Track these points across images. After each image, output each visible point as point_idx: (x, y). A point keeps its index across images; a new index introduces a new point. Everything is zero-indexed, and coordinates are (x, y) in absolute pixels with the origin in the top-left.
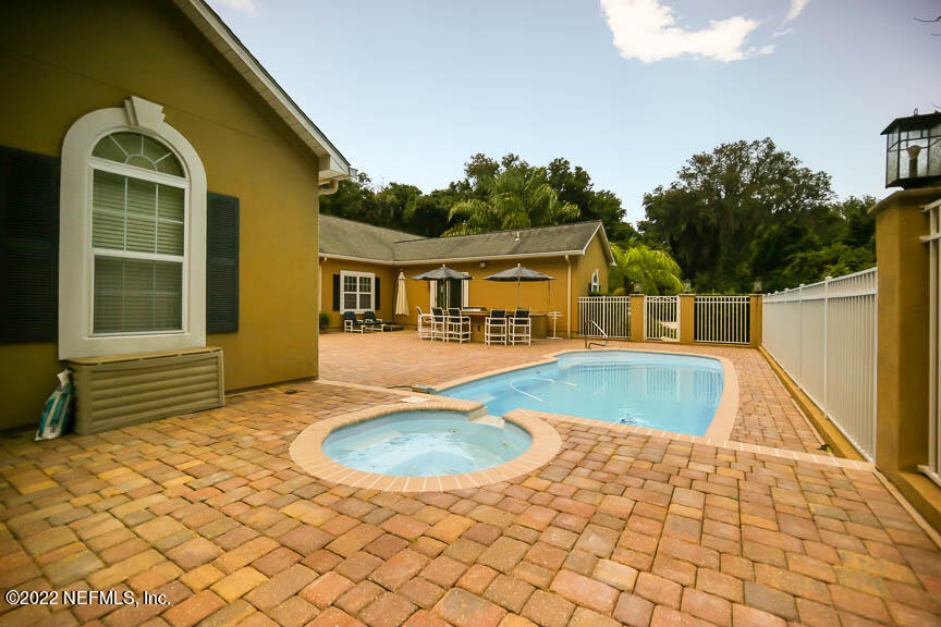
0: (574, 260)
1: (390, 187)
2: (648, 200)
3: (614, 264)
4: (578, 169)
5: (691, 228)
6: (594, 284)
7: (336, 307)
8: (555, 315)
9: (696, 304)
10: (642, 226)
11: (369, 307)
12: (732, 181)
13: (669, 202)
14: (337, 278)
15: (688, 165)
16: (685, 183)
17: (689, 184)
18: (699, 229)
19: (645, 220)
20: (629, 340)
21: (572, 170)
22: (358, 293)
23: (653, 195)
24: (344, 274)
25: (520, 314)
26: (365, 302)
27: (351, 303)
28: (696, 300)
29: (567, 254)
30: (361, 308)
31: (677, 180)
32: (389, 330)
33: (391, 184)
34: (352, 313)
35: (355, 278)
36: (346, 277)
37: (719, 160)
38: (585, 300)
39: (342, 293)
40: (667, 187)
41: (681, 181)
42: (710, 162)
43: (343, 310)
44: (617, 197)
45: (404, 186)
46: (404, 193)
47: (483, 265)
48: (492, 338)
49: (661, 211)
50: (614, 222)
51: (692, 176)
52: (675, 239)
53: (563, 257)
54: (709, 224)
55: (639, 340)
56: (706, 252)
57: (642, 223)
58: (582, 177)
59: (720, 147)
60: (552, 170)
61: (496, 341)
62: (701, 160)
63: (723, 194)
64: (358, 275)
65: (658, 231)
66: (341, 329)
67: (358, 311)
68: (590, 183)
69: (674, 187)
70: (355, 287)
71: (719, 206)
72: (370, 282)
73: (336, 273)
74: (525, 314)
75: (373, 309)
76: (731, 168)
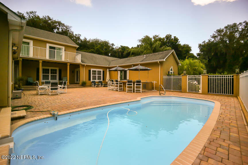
0: (161, 63)
1: (120, 47)
2: (200, 46)
3: (180, 65)
4: (175, 37)
5: (216, 54)
6: (170, 72)
7: (90, 79)
8: (154, 82)
9: (209, 78)
10: (198, 55)
11: (101, 80)
12: (231, 37)
13: (207, 46)
14: (90, 71)
15: (215, 33)
16: (213, 39)
17: (215, 39)
18: (219, 54)
19: (199, 53)
20: (181, 92)
21: (173, 37)
22: (97, 75)
23: (202, 44)
24: (92, 70)
25: (138, 82)
26: (99, 78)
27: (94, 78)
28: (209, 77)
29: (158, 61)
30: (98, 80)
31: (210, 38)
32: (105, 87)
33: (121, 46)
34: (95, 81)
35: (96, 71)
36: (93, 71)
37: (226, 31)
38: (166, 77)
39: (92, 75)
40: (207, 41)
41: (212, 39)
42: (223, 31)
43: (92, 80)
44: (189, 46)
45: (124, 47)
46: (124, 48)
47: (132, 66)
48: (128, 90)
49: (205, 49)
50: (188, 53)
51: (216, 37)
52: (210, 58)
53: (157, 62)
54: (222, 52)
55: (185, 92)
56: (221, 62)
57: (198, 53)
58: (176, 39)
59: (227, 26)
60: (166, 38)
61: (130, 91)
62: (219, 31)
63: (228, 42)
64: (97, 70)
65: (204, 56)
66: (91, 86)
67: (97, 81)
68: (179, 41)
69: (209, 41)
70: (96, 73)
71: (226, 46)
72: (101, 72)
73: (90, 70)
74: (140, 82)
75: (102, 80)
76: (231, 33)
